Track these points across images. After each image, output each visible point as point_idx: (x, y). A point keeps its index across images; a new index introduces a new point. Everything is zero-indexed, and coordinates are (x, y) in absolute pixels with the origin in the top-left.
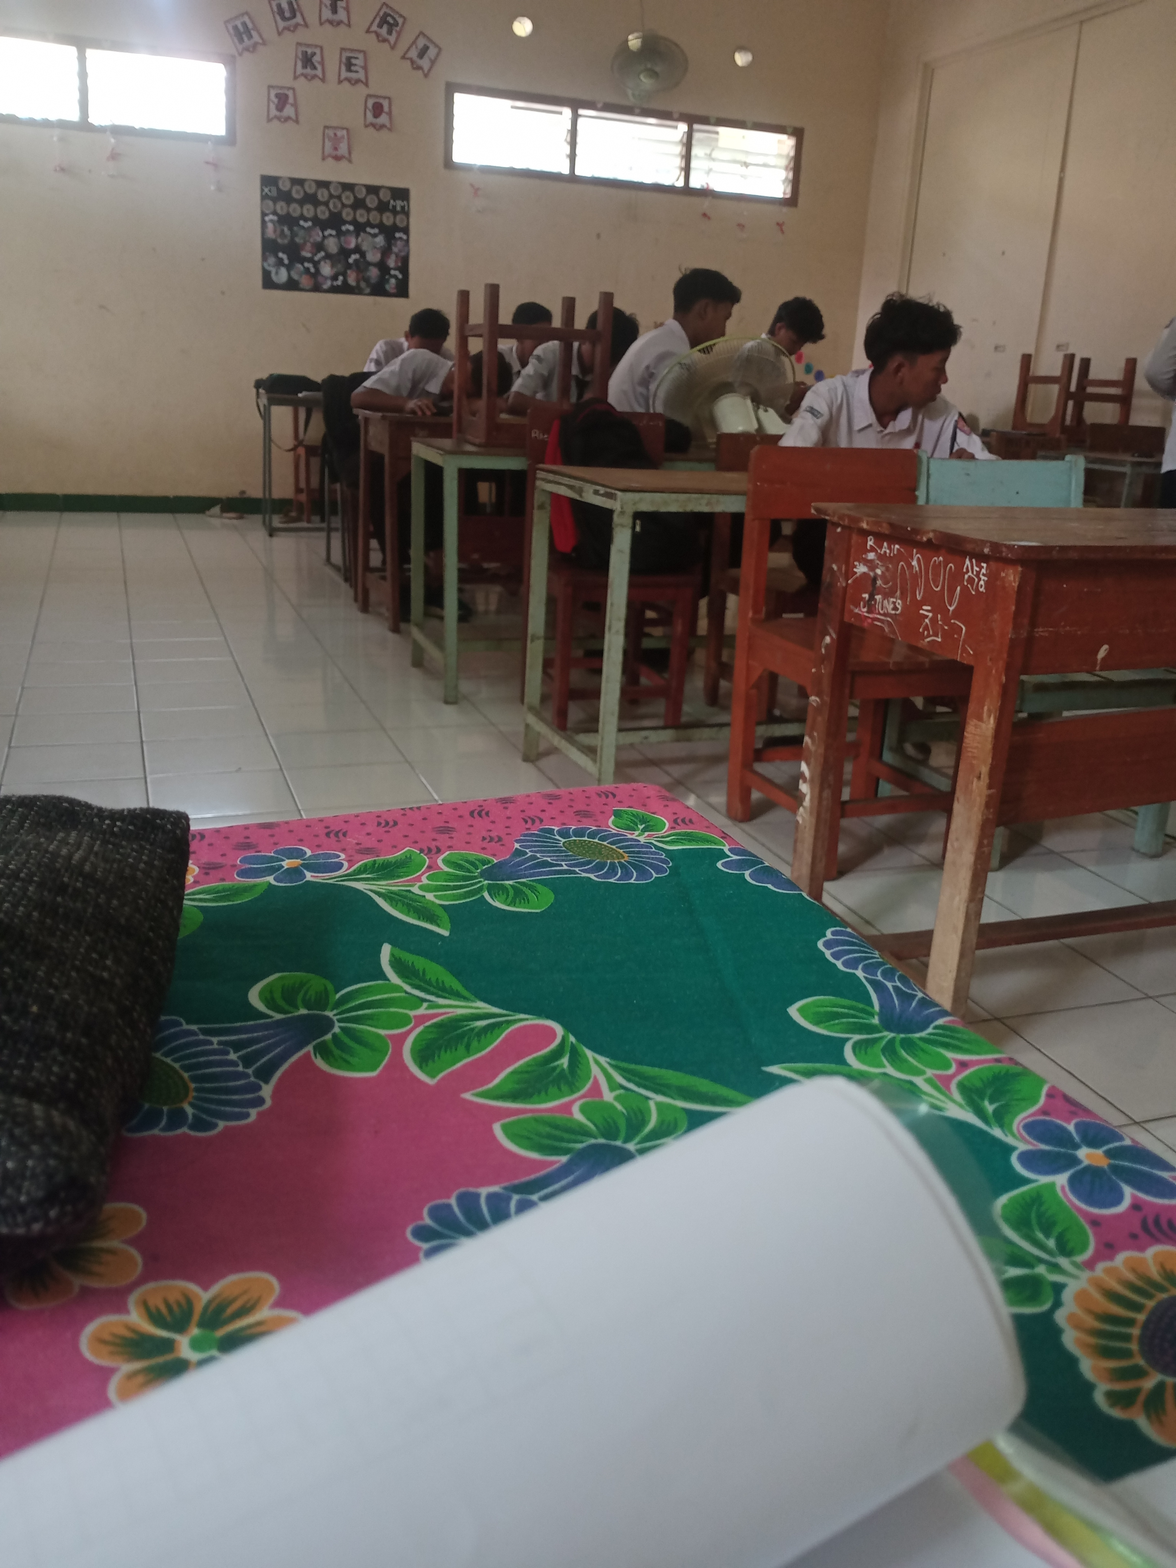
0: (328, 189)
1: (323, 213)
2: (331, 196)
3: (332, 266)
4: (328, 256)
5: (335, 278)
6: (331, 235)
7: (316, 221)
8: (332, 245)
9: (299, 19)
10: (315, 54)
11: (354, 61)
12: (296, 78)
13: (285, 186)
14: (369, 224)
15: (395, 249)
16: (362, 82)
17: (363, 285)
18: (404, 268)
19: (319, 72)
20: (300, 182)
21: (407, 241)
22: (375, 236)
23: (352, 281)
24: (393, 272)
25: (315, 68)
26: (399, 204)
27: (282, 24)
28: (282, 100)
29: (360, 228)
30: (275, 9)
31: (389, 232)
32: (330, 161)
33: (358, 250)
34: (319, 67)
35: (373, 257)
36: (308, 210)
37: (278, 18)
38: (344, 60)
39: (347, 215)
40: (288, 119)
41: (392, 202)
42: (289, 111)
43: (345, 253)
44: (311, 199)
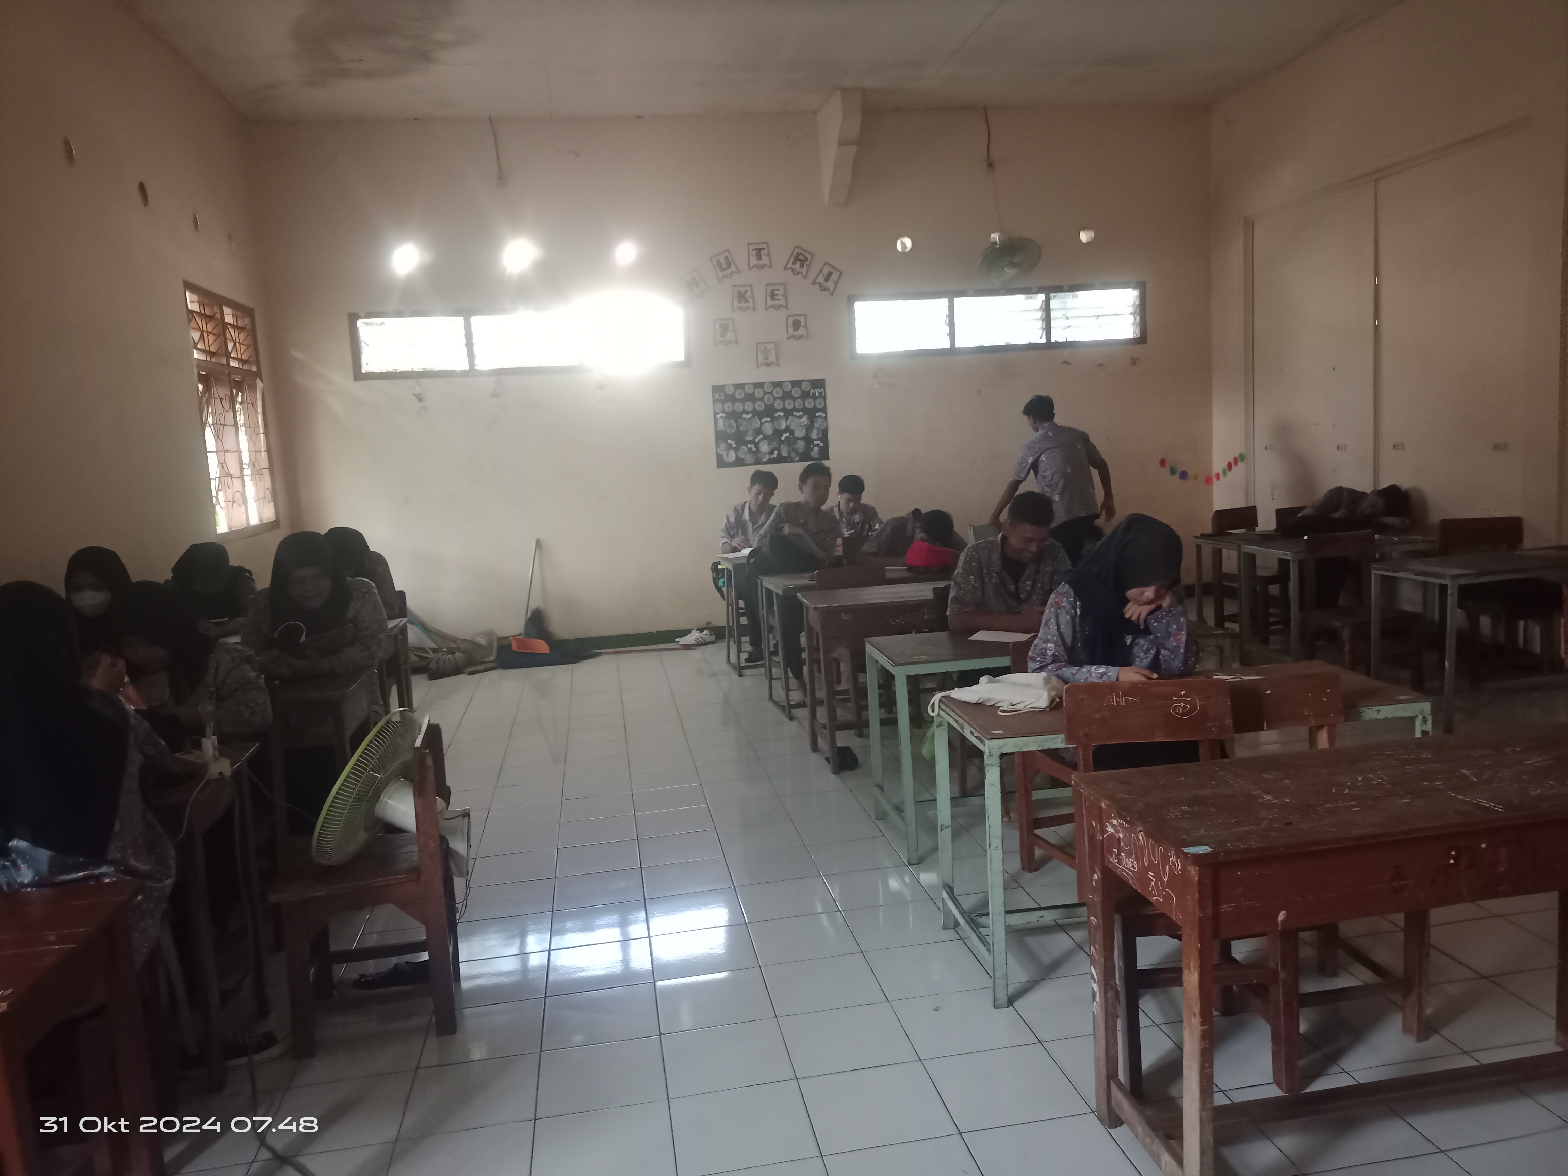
0: (763, 388)
1: (760, 406)
2: (765, 393)
3: (769, 445)
4: (765, 437)
5: (771, 452)
6: (766, 422)
7: (755, 413)
8: (768, 429)
9: (733, 268)
10: (747, 291)
11: (776, 292)
12: (733, 310)
13: (730, 391)
14: (795, 409)
15: (816, 425)
16: (783, 306)
17: (793, 455)
18: (824, 436)
19: (750, 304)
20: (741, 386)
21: (826, 418)
22: (801, 417)
23: (784, 453)
24: (816, 442)
25: (748, 302)
26: (817, 391)
27: (721, 274)
28: (724, 329)
29: (788, 413)
30: (715, 264)
31: (811, 413)
32: (763, 367)
33: (787, 429)
34: (750, 300)
35: (800, 433)
36: (749, 406)
37: (718, 269)
38: (769, 292)
39: (778, 405)
40: (730, 342)
41: (812, 390)
42: (730, 336)
43: (778, 433)
44: (751, 398)
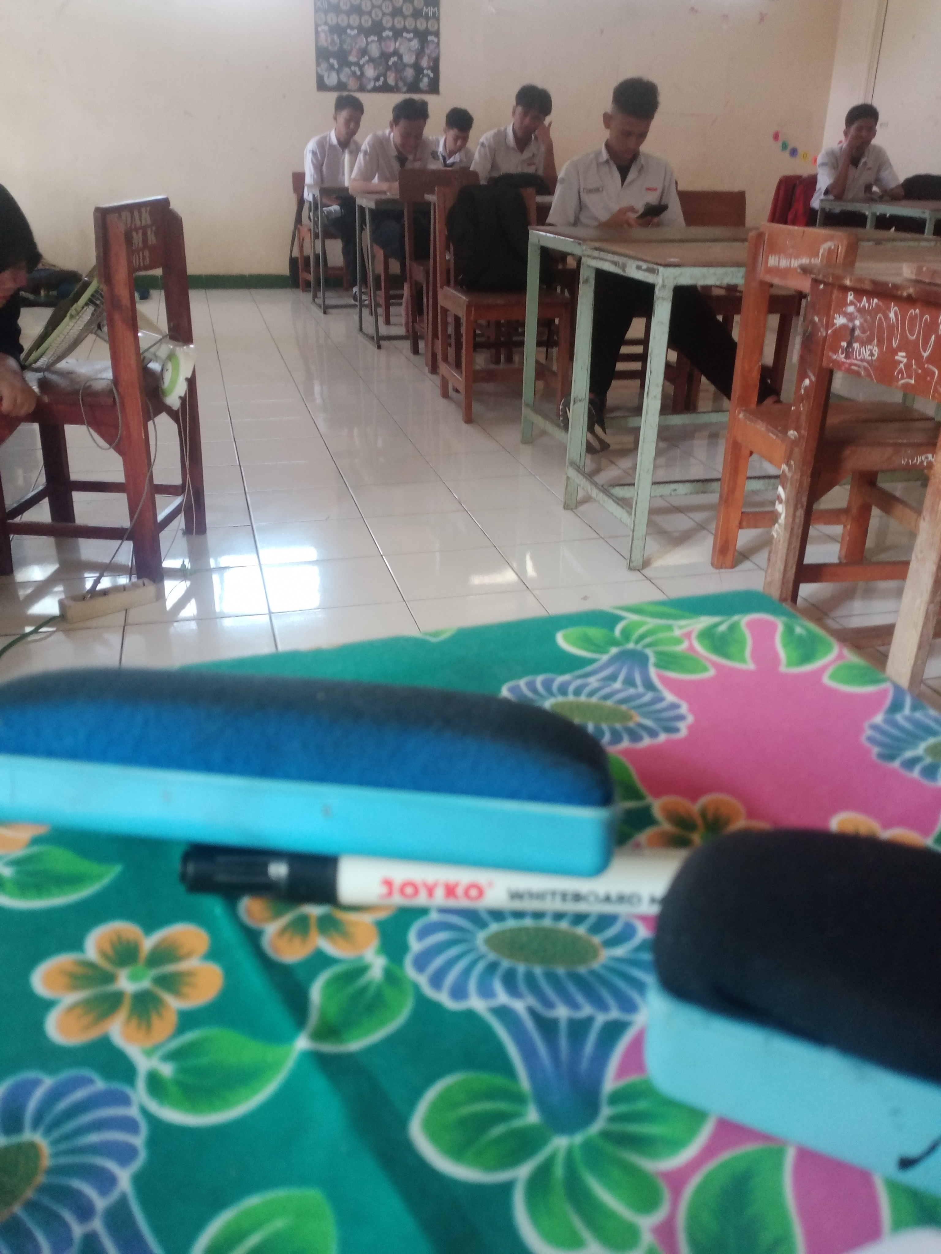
1: (367, 22)
2: (373, 6)
3: (375, 68)
4: (371, 60)
5: (377, 79)
6: (373, 41)
7: (361, 30)
8: (374, 50)
14: (405, 29)
15: (427, 51)
17: (401, 84)
18: (435, 67)
21: (438, 44)
22: (410, 40)
23: (391, 81)
24: (426, 72)
26: (430, 10)
29: (398, 34)
31: (422, 36)
33: (396, 53)
35: (409, 59)
36: (354, 20)
39: (387, 22)
43: (385, 56)
44: (357, 10)
